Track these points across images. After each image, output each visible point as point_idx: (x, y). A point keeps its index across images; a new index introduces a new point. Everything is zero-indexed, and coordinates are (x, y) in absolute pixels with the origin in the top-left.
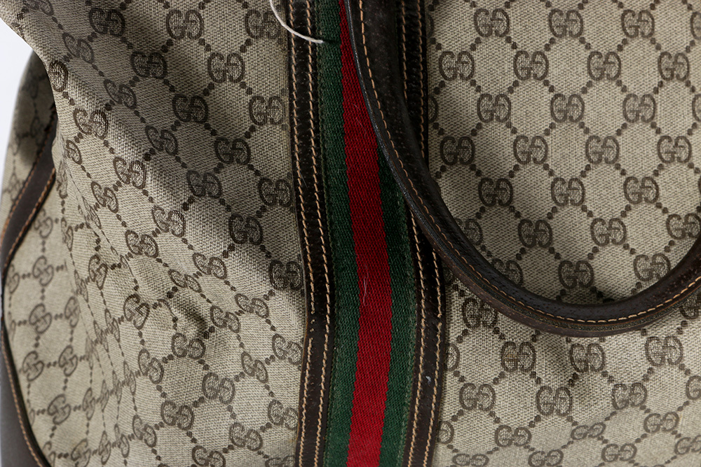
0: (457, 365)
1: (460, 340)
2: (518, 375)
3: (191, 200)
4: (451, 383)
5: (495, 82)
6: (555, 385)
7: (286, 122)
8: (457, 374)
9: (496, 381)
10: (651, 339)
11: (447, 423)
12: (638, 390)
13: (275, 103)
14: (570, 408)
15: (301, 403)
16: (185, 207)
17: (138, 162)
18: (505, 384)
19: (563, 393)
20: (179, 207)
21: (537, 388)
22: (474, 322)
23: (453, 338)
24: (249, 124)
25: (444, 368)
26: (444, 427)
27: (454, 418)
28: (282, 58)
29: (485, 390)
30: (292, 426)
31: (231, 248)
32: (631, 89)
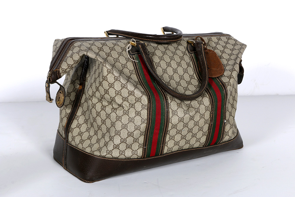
0: (171, 107)
1: (171, 103)
2: (180, 108)
3: (127, 82)
4: (170, 110)
5: (164, 67)
6: (186, 109)
7: (135, 74)
8: (171, 109)
9: (177, 109)
10: (198, 101)
11: (171, 118)
12: (198, 109)
13: (133, 71)
14: (189, 113)
15: (147, 117)
16: (127, 83)
17: (119, 76)
18: (179, 110)
19: (187, 111)
20: (126, 83)
21: (183, 110)
22: (172, 100)
23: (169, 103)
24: (130, 74)
25: (169, 108)
26: (170, 119)
27: (172, 117)
28: (132, 64)
29: (176, 111)
30: (146, 123)
31: (135, 89)
32: (184, 68)
